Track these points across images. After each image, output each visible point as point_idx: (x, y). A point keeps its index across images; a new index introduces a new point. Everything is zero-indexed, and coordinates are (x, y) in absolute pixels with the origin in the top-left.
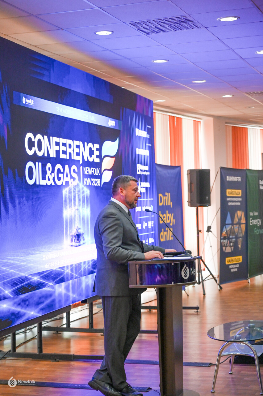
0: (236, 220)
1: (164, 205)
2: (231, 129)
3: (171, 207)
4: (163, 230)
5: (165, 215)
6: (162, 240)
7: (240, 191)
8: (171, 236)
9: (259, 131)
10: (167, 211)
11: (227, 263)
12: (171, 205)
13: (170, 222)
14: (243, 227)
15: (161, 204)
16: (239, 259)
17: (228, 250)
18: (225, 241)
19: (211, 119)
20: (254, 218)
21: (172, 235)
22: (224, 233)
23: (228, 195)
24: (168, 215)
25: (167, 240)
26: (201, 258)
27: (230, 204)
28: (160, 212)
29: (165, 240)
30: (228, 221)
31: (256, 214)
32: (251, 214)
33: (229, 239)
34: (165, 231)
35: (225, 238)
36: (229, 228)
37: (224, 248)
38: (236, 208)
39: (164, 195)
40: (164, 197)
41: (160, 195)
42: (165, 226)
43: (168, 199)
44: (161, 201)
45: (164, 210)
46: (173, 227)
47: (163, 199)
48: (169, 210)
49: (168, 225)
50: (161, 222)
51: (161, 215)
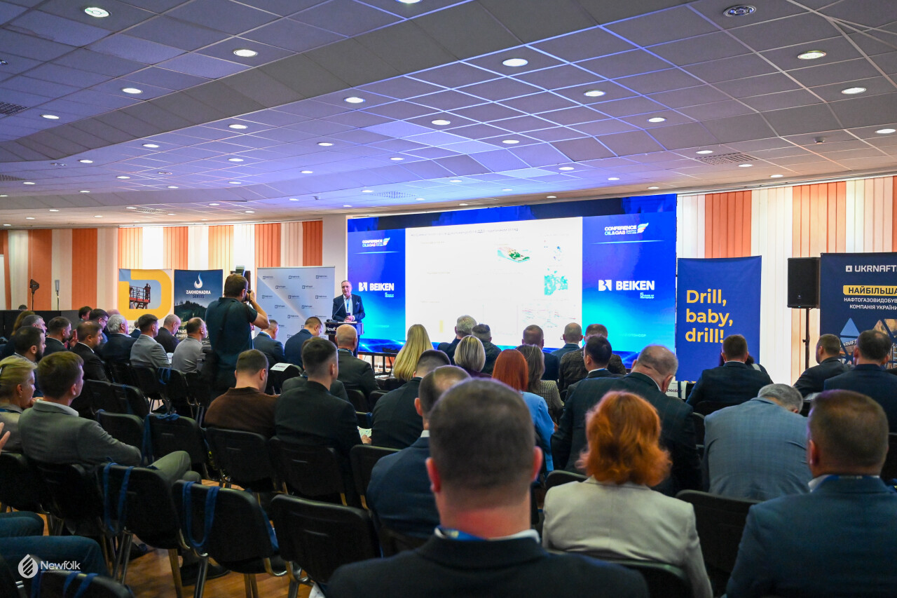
1: (702, 301)
3: (724, 305)
4: (694, 329)
5: (702, 313)
6: (689, 341)
8: (719, 339)
10: (710, 310)
12: (722, 303)
13: (720, 321)
15: (689, 301)
21: (722, 337)
23: (847, 292)
24: (712, 314)
25: (706, 341)
27: (853, 307)
28: (688, 310)
29: (699, 340)
30: (850, 330)
34: (699, 330)
38: (885, 315)
39: (703, 292)
40: (703, 295)
41: (689, 292)
42: (700, 327)
43: (716, 296)
44: (693, 297)
45: (697, 308)
46: (726, 326)
47: (700, 297)
48: (717, 308)
49: (714, 326)
50: (688, 320)
51: (688, 313)
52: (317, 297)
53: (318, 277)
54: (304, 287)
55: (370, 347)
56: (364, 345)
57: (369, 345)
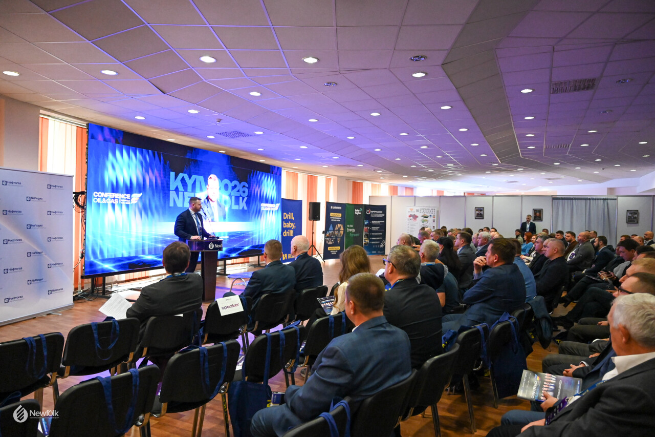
0: (337, 228)
1: (288, 218)
2: (352, 183)
4: (285, 231)
5: (287, 224)
6: (284, 236)
7: (341, 214)
9: (370, 185)
10: (290, 222)
11: (329, 249)
12: (293, 219)
13: (292, 227)
14: (342, 232)
15: (284, 218)
16: (339, 248)
17: (330, 243)
18: (328, 239)
19: (336, 177)
20: (350, 228)
22: (328, 234)
23: (331, 215)
24: (290, 224)
25: (289, 236)
26: (314, 246)
27: (332, 220)
28: (284, 222)
29: (287, 236)
30: (331, 228)
31: (352, 226)
32: (348, 226)
33: (331, 237)
34: (287, 231)
35: (328, 237)
36: (331, 232)
37: (327, 242)
38: (338, 223)
39: (288, 213)
41: (284, 214)
42: (287, 229)
43: (291, 216)
44: (285, 216)
45: (287, 221)
46: (294, 230)
47: (287, 216)
48: (292, 221)
49: (290, 229)
50: (284, 227)
51: (284, 224)
52: (49, 213)
53: (49, 187)
54: (29, 199)
55: (114, 267)
56: (109, 266)
57: (114, 265)
